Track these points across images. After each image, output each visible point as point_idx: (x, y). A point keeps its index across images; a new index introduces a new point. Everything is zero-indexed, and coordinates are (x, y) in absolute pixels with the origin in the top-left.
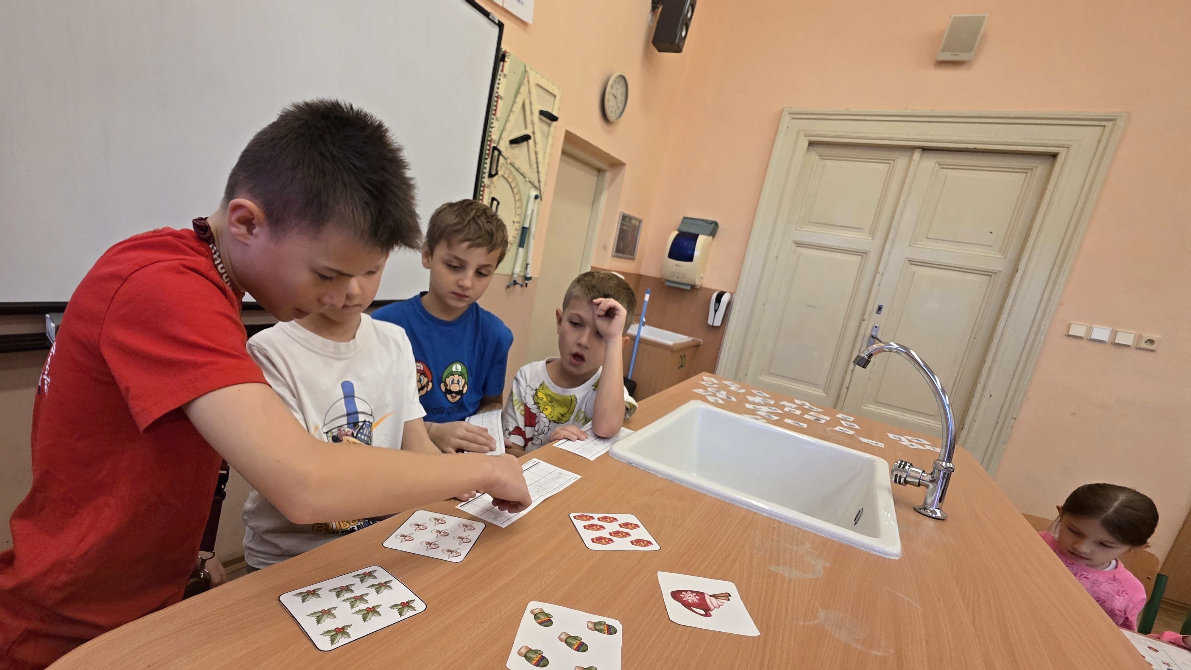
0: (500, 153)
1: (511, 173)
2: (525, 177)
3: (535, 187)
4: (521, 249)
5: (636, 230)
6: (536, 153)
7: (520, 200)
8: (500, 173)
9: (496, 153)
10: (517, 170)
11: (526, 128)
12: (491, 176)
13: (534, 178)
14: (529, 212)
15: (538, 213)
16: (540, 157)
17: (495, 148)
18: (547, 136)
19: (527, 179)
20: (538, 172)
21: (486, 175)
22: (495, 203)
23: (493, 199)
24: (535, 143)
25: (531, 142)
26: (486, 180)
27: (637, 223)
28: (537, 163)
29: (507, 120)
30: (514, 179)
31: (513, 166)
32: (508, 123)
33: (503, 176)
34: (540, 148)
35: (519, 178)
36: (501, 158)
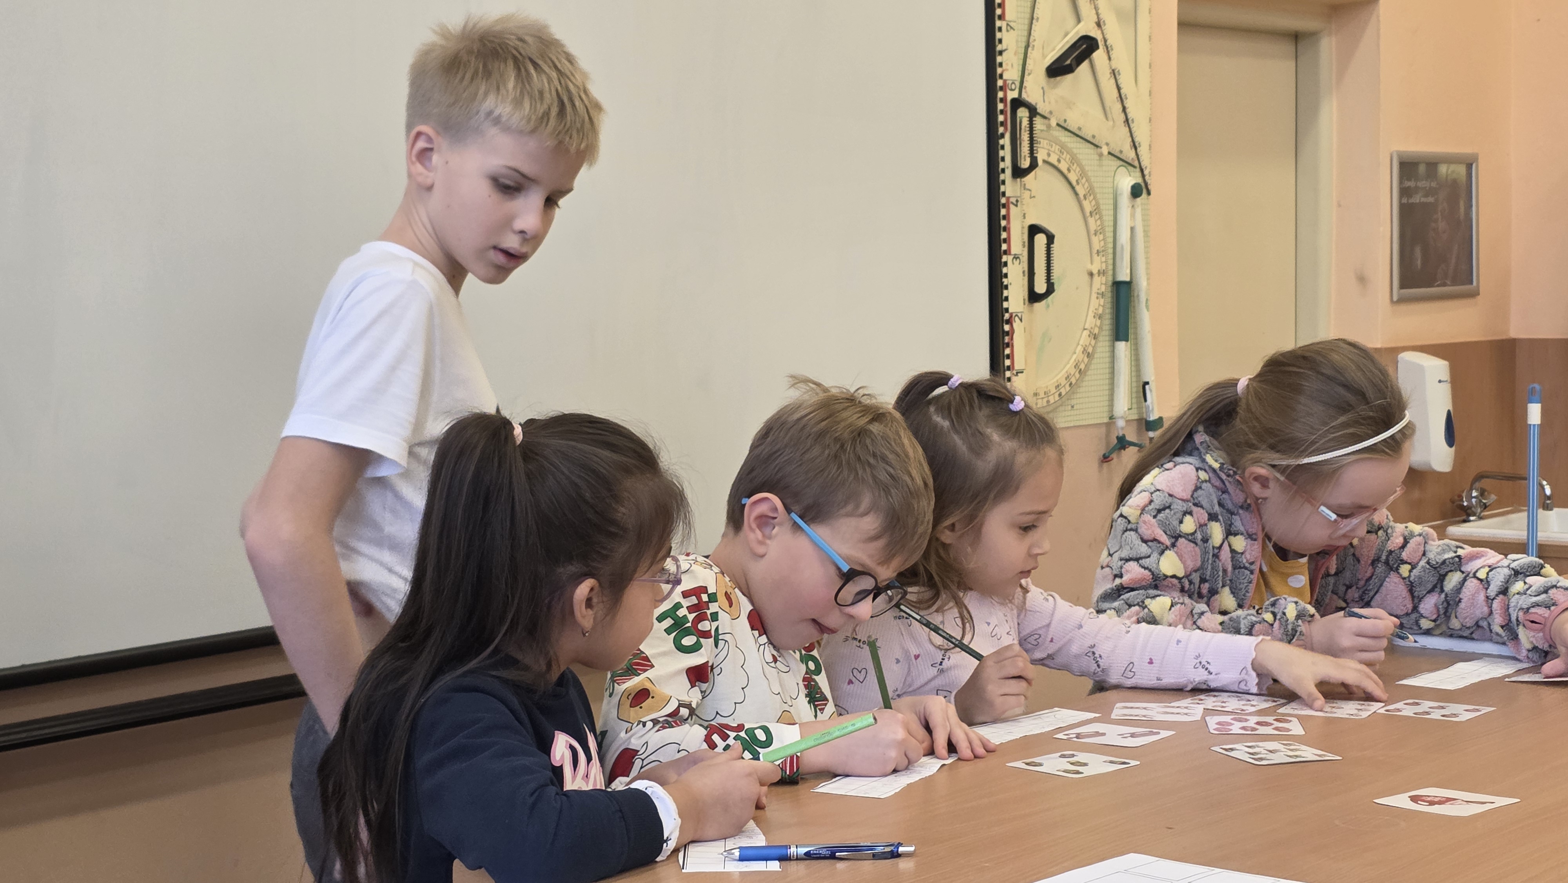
0: (1033, 112)
1: (1063, 148)
2: (1098, 146)
3: (1127, 162)
4: (1121, 346)
5: (1459, 194)
6: (1114, 73)
7: (1097, 211)
8: (1039, 159)
9: (1023, 113)
10: (1077, 135)
11: (1079, 17)
12: (1019, 173)
13: (1120, 140)
14: (1124, 237)
15: (1146, 233)
16: (1126, 81)
17: (1017, 103)
18: (1133, 20)
19: (1105, 150)
20: (1127, 121)
21: (1007, 176)
22: (1040, 240)
23: (1034, 230)
24: (1108, 50)
25: (1099, 55)
26: (1012, 188)
27: (1459, 171)
28: (1123, 101)
29: (1032, 19)
30: (1074, 159)
31: (1068, 129)
32: (1036, 27)
33: (1048, 166)
34: (1122, 59)
35: (1084, 154)
36: (1038, 122)
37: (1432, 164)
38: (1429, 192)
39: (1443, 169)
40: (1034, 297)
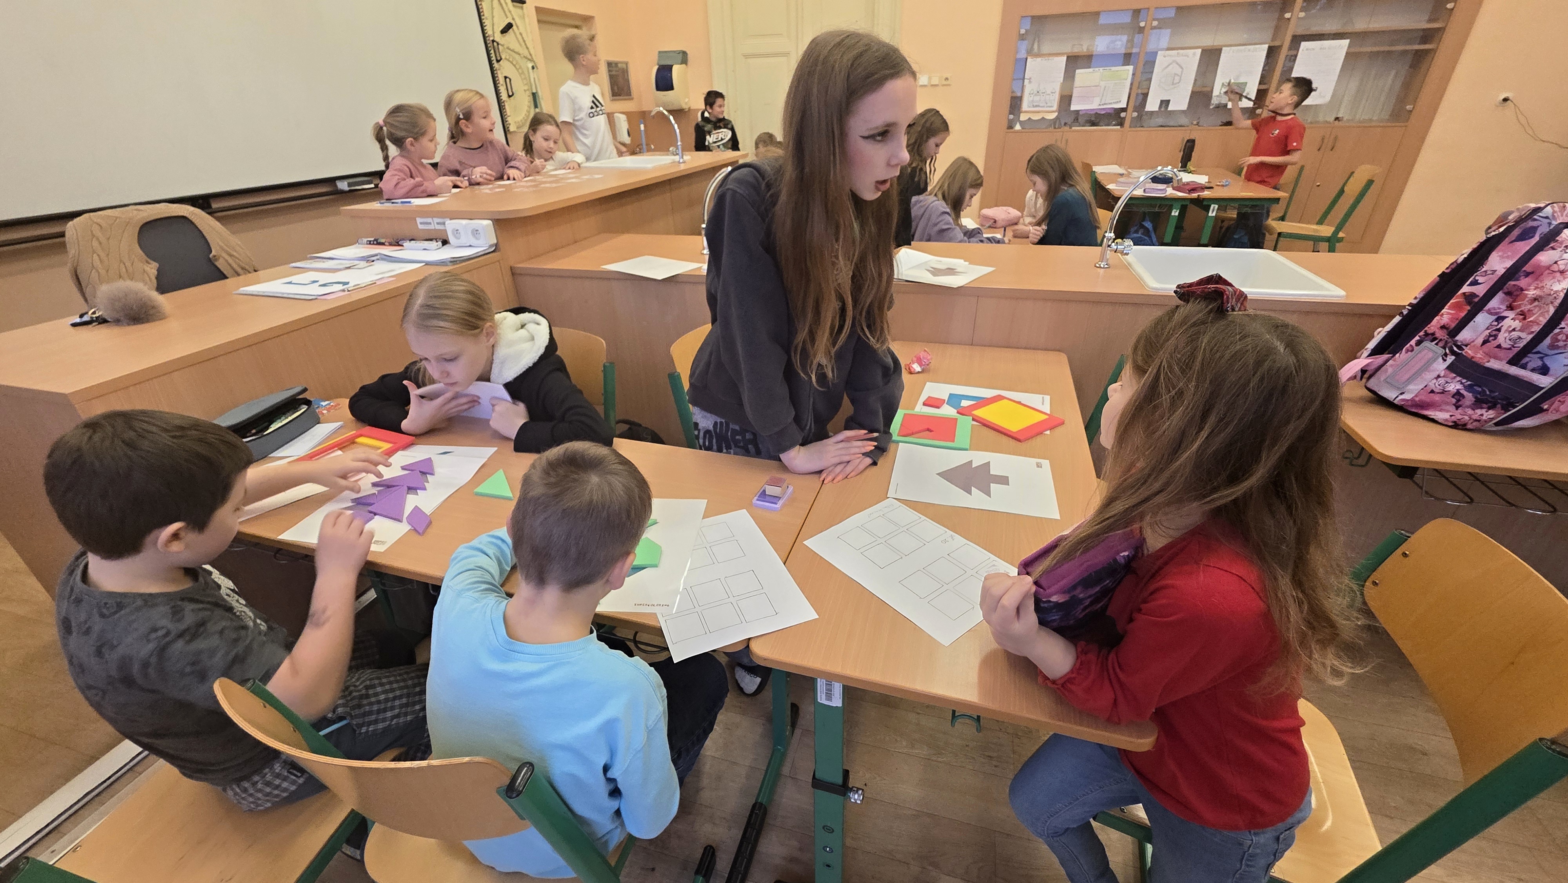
0: (498, 44)
1: (510, 55)
2: (519, 54)
3: (529, 60)
5: (625, 72)
6: (521, 34)
7: (523, 72)
8: (503, 57)
9: (495, 44)
10: (513, 51)
11: (507, 18)
12: (498, 61)
13: (526, 53)
14: (532, 80)
15: (539, 79)
16: (524, 35)
17: (493, 41)
18: (523, 17)
19: (522, 56)
20: (527, 48)
21: (495, 62)
22: (508, 80)
23: (506, 77)
24: (517, 27)
25: (514, 27)
26: (496, 65)
27: (624, 66)
28: (524, 41)
29: (493, 17)
30: (514, 58)
31: (510, 49)
32: (495, 19)
33: (506, 59)
34: (522, 29)
35: (517, 57)
36: (500, 46)
37: (616, 64)
38: (616, 71)
39: (619, 65)
40: (510, 96)
